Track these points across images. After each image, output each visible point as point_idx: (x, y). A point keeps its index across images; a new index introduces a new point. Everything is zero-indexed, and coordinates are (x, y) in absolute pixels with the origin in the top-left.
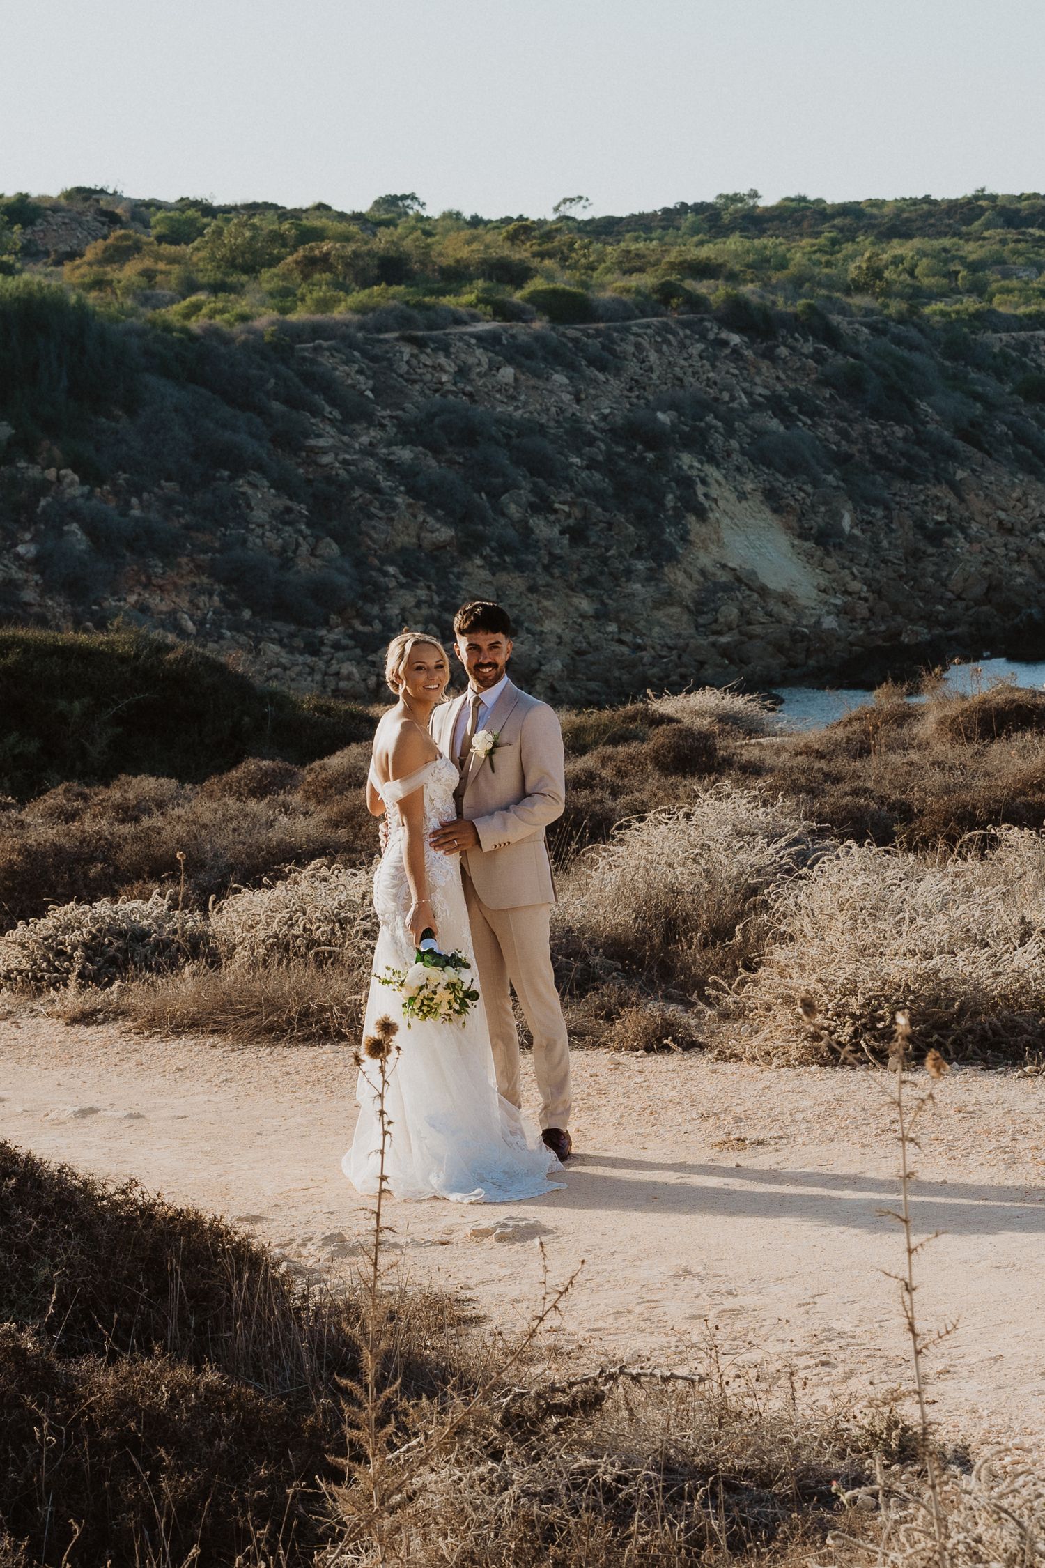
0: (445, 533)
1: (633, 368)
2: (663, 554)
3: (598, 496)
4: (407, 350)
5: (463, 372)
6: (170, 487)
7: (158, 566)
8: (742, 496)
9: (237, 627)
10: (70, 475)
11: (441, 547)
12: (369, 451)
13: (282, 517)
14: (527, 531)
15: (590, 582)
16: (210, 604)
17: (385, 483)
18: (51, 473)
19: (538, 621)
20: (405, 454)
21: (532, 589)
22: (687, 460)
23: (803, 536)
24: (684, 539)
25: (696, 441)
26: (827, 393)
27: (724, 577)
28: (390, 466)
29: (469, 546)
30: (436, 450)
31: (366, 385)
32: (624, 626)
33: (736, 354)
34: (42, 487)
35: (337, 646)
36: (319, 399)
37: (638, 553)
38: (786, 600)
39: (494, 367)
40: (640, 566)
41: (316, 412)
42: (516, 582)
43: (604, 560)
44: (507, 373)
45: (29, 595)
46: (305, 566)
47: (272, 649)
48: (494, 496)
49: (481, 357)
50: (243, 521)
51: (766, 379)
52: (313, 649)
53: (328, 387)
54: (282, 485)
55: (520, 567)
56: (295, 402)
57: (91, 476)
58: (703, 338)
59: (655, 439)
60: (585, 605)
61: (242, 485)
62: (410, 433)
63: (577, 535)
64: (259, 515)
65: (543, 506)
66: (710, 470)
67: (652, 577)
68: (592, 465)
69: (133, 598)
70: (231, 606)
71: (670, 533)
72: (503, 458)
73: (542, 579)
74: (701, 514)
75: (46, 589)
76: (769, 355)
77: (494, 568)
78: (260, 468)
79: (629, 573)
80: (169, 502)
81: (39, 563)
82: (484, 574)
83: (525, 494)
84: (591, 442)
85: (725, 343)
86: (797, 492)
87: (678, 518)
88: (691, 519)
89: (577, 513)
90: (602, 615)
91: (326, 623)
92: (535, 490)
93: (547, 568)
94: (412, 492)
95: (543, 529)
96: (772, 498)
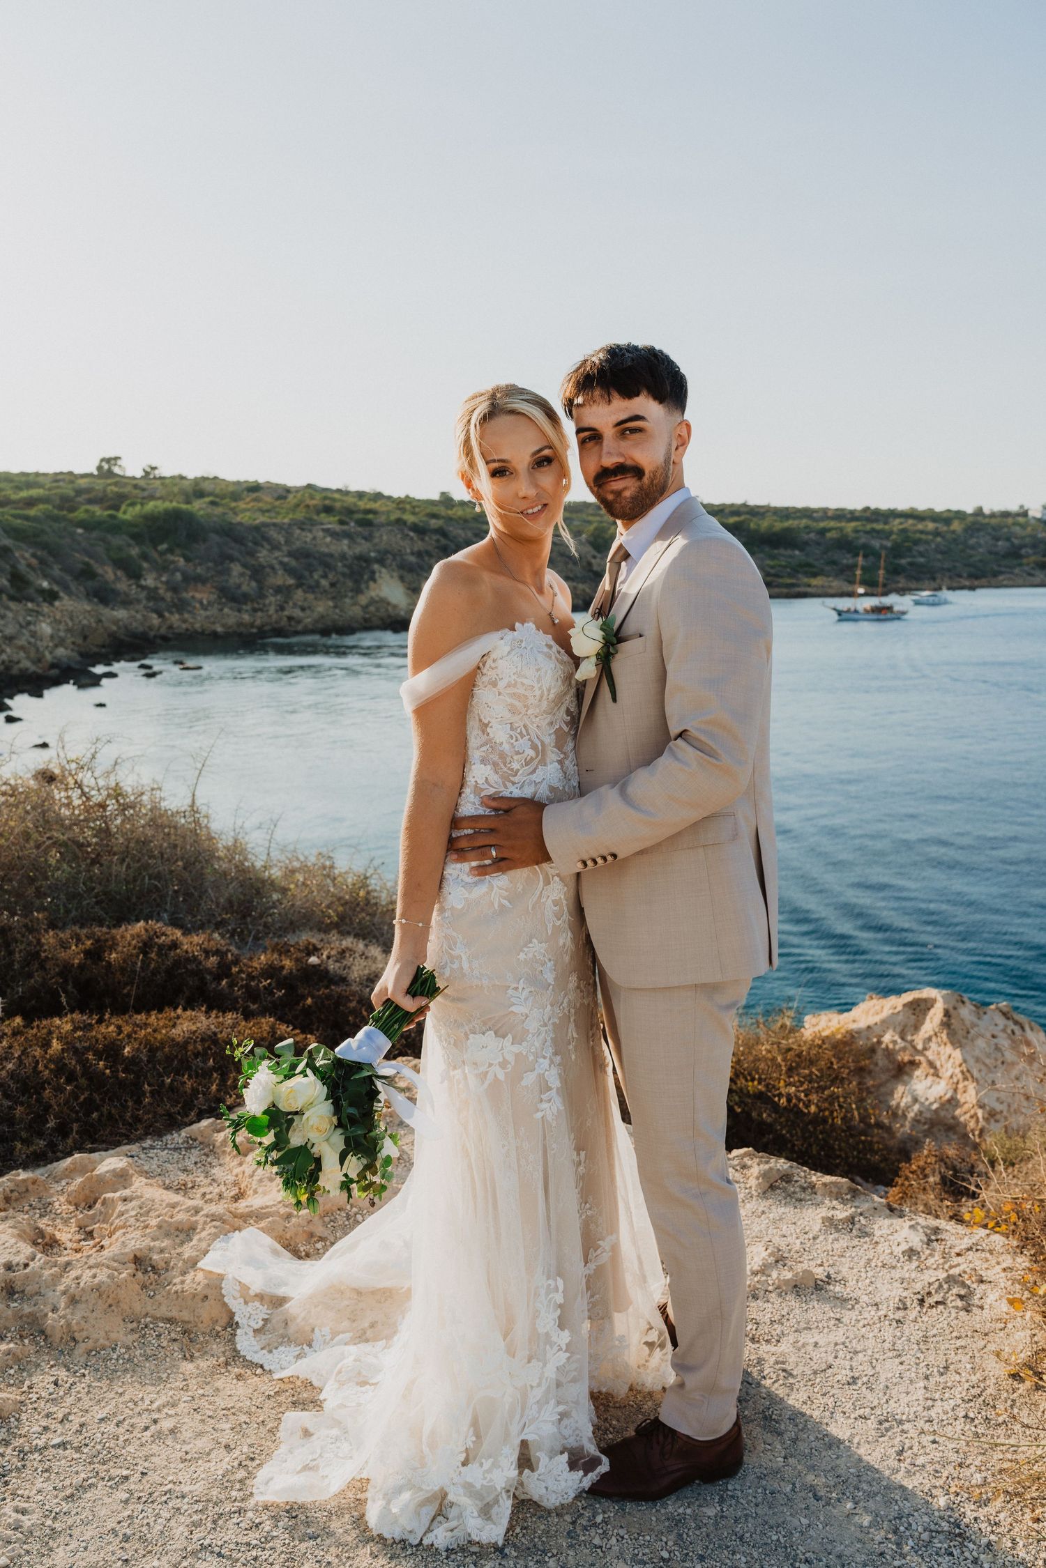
0: (291, 581)
1: (376, 540)
2: (358, 591)
3: (343, 574)
4: (298, 531)
5: (314, 538)
6: (210, 564)
7: (199, 585)
8: (392, 577)
9: (219, 604)
10: (182, 560)
11: (290, 586)
12: (276, 558)
13: (242, 575)
14: (318, 583)
15: (333, 598)
16: (213, 597)
17: (277, 567)
18: (176, 559)
20: (286, 560)
21: (316, 599)
22: (376, 567)
23: (409, 589)
24: (368, 588)
25: (381, 562)
27: (377, 599)
28: (281, 563)
29: (299, 586)
30: (297, 559)
31: (282, 540)
32: (341, 611)
33: (412, 539)
34: (173, 562)
35: (247, 611)
36: (265, 544)
37: (352, 591)
38: (395, 607)
39: (325, 537)
40: (350, 594)
41: (262, 546)
42: (310, 596)
43: (339, 592)
44: (328, 539)
45: (161, 592)
46: (245, 588)
47: (226, 610)
48: (311, 572)
49: (321, 534)
50: (229, 575)
51: (419, 545)
52: (239, 611)
53: (267, 539)
54: (245, 566)
55: (313, 592)
56: (256, 543)
57: (187, 560)
59: (368, 560)
60: (331, 604)
61: (232, 565)
62: (290, 554)
63: (333, 585)
64: (235, 573)
65: (325, 576)
66: (384, 570)
67: (352, 598)
68: (345, 566)
69: (191, 594)
70: (219, 598)
71: (363, 586)
72: (315, 562)
73: (319, 596)
74: (375, 581)
75: (167, 590)
76: (422, 540)
77: (305, 592)
78: (239, 561)
79: (346, 596)
80: (208, 569)
81: (167, 583)
83: (320, 572)
85: (408, 535)
86: (409, 577)
87: (367, 582)
88: (371, 584)
89: (335, 579)
90: (335, 607)
91: (246, 604)
92: (325, 572)
94: (285, 570)
95: (324, 582)
96: (402, 578)
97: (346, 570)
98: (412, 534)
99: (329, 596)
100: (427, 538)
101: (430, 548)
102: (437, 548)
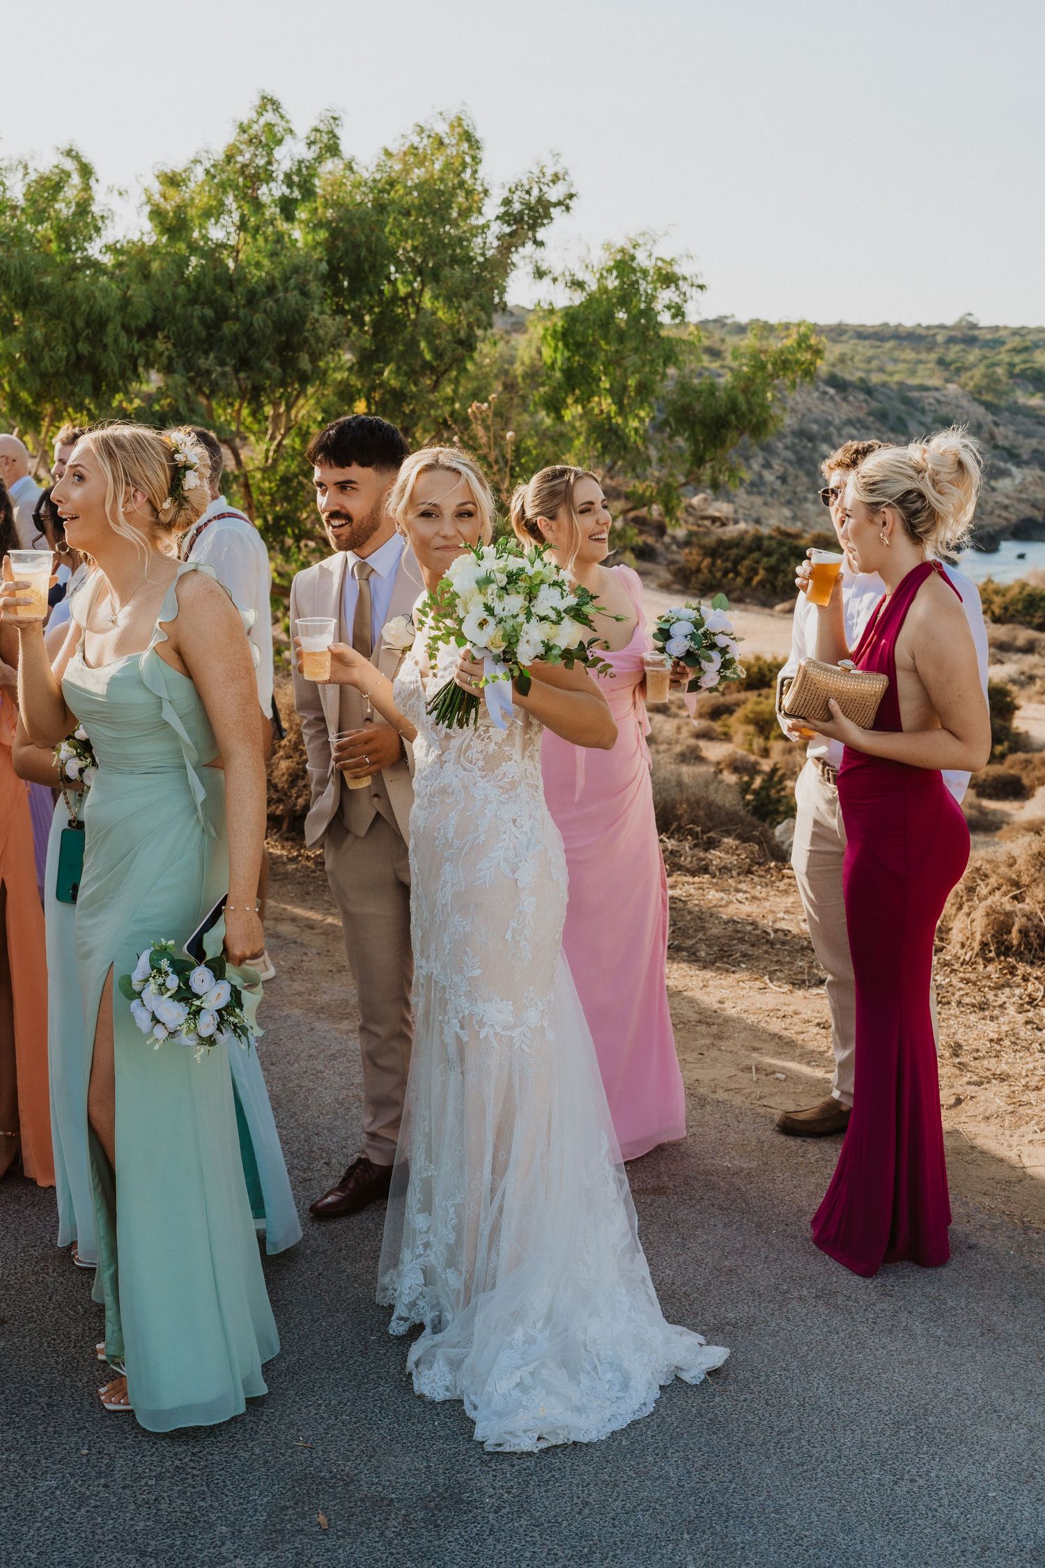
3: (790, 462)
14: (761, 477)
15: (789, 503)
19: (767, 519)
21: (765, 504)
26: (871, 419)
42: (758, 500)
43: (795, 493)
48: (747, 459)
55: (760, 493)
58: (817, 389)
59: (811, 438)
60: (787, 512)
63: (783, 479)
65: (767, 465)
68: (787, 448)
73: (769, 500)
79: (805, 499)
82: (745, 496)
83: (760, 460)
84: (785, 437)
89: (782, 470)
90: (795, 518)
92: (765, 459)
93: (771, 495)
95: (769, 477)
97: (789, 454)
98: (832, 391)
99: (782, 500)
100: (851, 398)
101: (861, 415)
102: (870, 413)
